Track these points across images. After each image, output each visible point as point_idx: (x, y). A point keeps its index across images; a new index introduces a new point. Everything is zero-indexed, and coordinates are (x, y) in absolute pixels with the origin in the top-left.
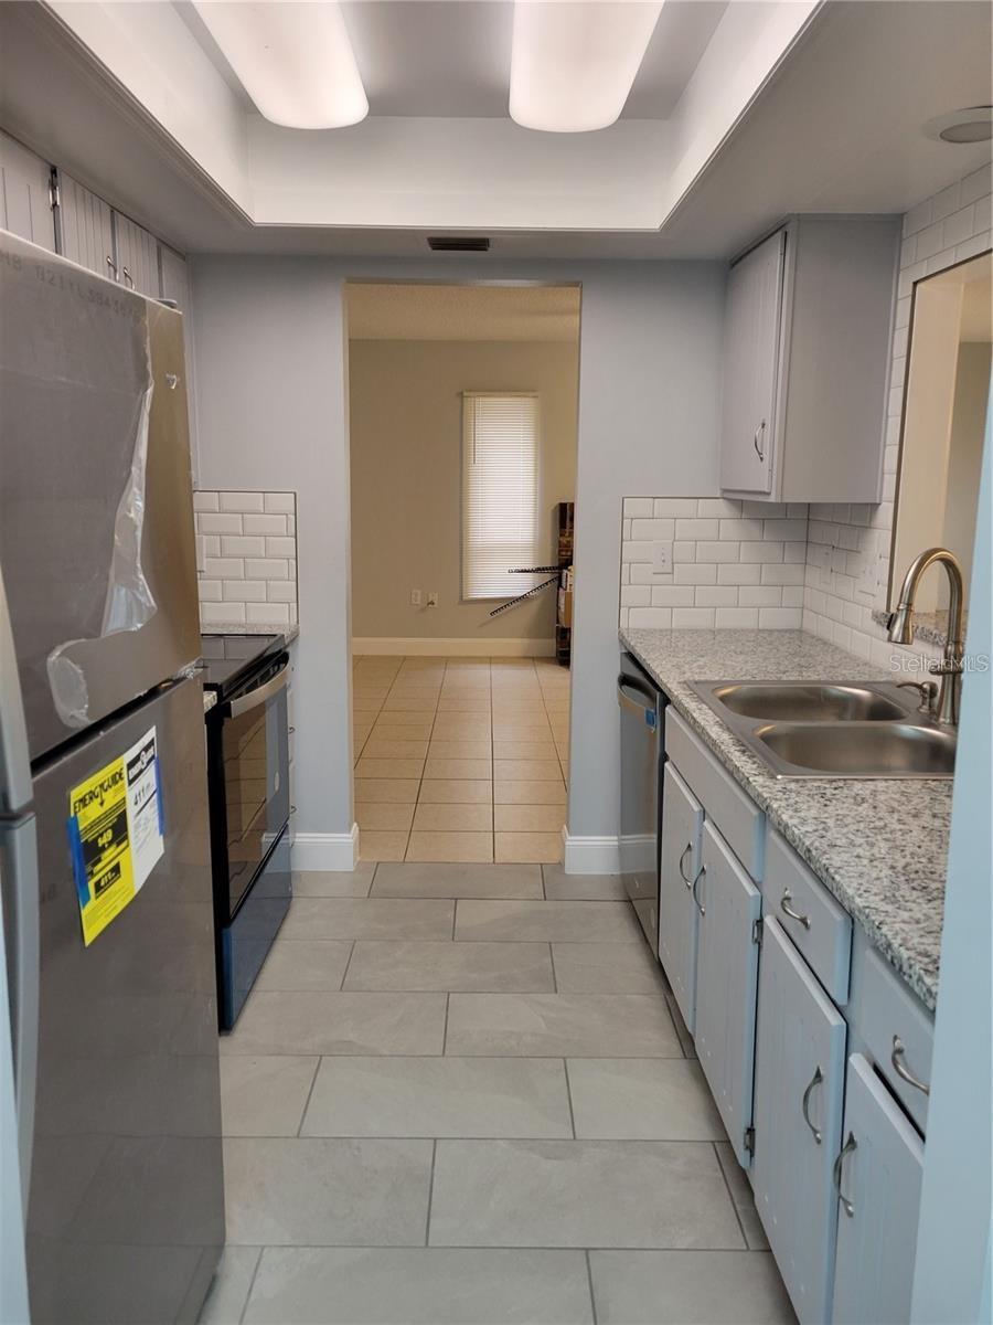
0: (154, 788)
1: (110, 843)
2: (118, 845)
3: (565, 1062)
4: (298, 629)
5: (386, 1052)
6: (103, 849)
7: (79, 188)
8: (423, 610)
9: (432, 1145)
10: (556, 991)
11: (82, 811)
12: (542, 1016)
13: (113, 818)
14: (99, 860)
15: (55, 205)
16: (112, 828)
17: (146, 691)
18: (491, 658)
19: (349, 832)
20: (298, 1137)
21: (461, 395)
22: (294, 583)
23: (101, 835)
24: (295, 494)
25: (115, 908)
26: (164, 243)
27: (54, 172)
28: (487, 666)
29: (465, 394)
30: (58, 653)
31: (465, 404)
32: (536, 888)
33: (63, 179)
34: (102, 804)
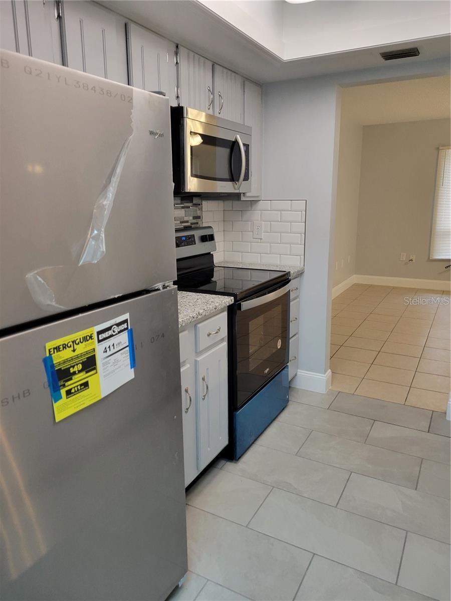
0: (127, 344)
1: (80, 372)
2: (87, 372)
3: (407, 533)
4: (304, 269)
5: (306, 495)
6: (74, 373)
7: (192, 54)
8: (406, 264)
9: (312, 556)
10: (416, 489)
11: (56, 353)
12: (402, 502)
13: (84, 358)
14: (71, 379)
15: (177, 63)
16: (83, 364)
17: (121, 295)
18: (443, 291)
19: (325, 374)
20: (247, 527)
21: (438, 149)
22: (303, 246)
23: (73, 367)
24: (306, 201)
25: (84, 404)
26: (246, 78)
27: (177, 47)
28: (441, 295)
29: (440, 148)
30: (36, 272)
31: (440, 152)
32: (426, 425)
33: (182, 50)
34: (74, 351)
